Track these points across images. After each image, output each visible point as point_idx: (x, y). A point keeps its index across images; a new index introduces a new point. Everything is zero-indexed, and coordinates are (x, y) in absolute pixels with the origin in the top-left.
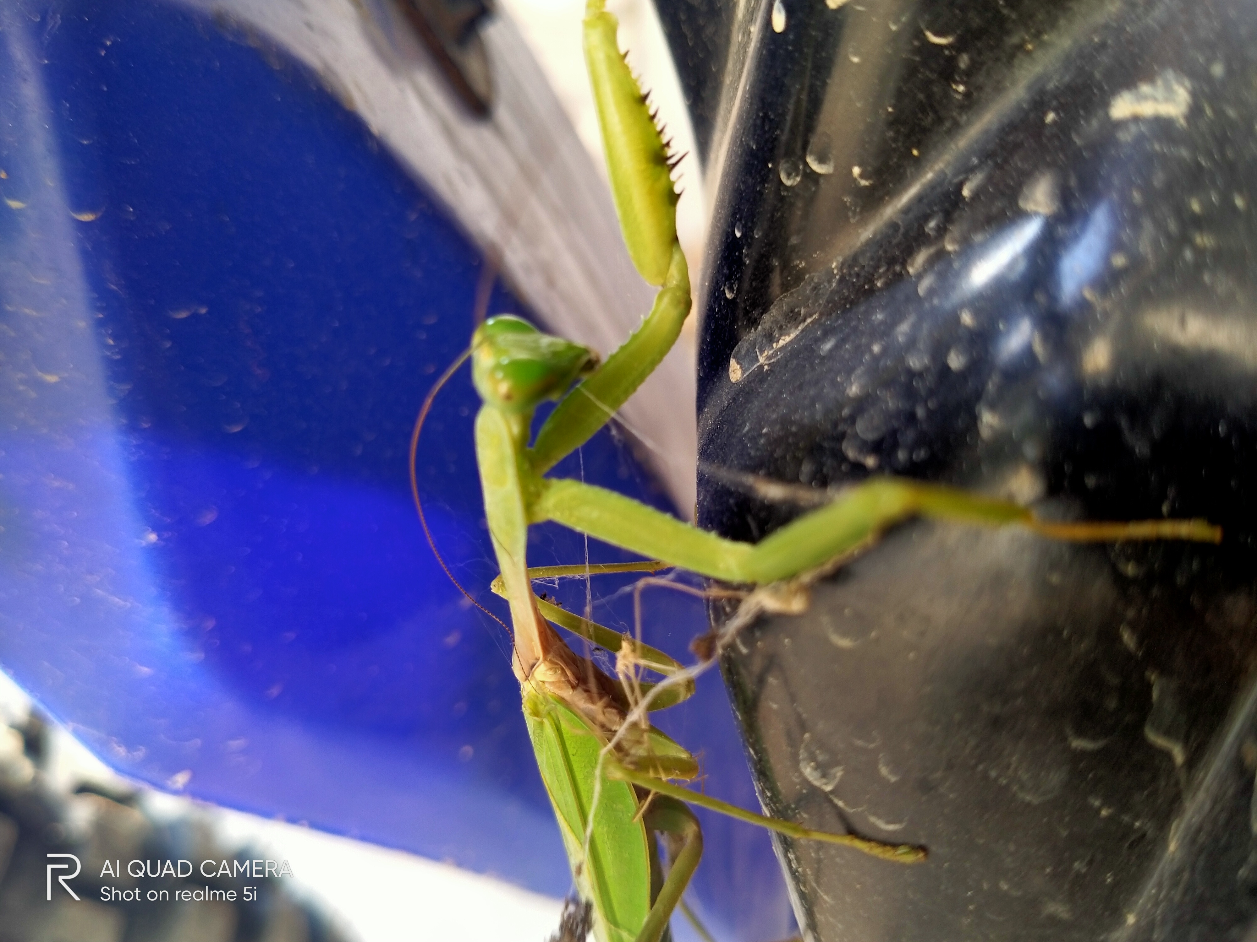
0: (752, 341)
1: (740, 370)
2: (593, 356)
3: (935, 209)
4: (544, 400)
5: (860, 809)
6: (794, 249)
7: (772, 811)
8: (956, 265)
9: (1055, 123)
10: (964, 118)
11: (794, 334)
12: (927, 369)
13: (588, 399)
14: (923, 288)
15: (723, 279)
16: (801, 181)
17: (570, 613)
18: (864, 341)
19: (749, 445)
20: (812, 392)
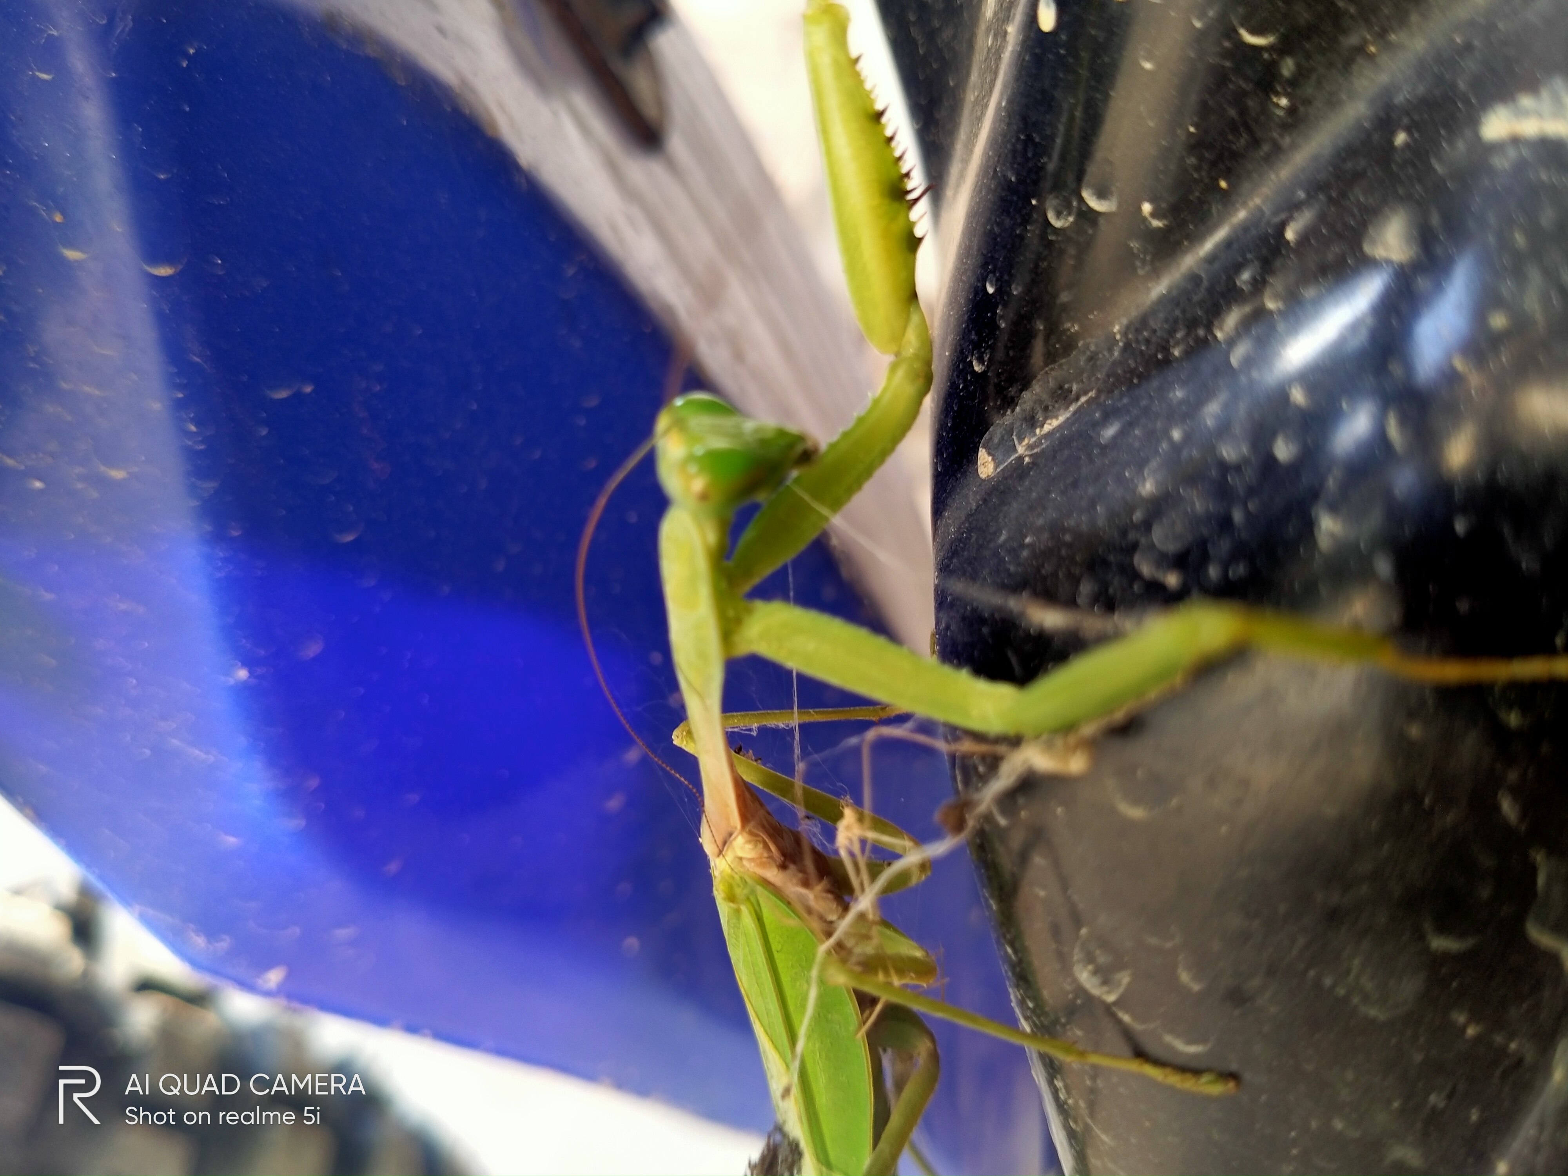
0: (1008, 426)
1: (992, 463)
2: (809, 444)
3: (1249, 256)
4: (746, 502)
5: (1152, 1026)
6: (1065, 308)
7: (1034, 1025)
8: (1281, 327)
9: (1407, 146)
10: (1287, 141)
11: (1064, 416)
12: (1246, 461)
13: (802, 499)
14: (1236, 358)
15: (970, 347)
16: (1075, 222)
17: (772, 771)
18: (1159, 425)
19: (1006, 559)
20: (1091, 491)
